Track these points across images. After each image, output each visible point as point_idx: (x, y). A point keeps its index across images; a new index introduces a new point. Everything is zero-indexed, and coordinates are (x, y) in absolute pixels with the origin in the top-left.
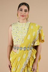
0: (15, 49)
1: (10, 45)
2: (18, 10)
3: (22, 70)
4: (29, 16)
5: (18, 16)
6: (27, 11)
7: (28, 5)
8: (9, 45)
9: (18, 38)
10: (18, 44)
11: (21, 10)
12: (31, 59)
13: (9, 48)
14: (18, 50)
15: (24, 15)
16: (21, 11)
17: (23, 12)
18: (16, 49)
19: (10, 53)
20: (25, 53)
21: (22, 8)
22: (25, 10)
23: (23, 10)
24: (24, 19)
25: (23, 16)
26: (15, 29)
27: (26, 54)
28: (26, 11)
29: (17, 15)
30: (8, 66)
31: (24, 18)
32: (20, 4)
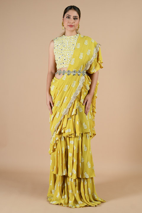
0: (59, 74)
1: (52, 72)
2: (64, 17)
3: (71, 104)
4: (80, 26)
5: (63, 26)
6: (77, 19)
7: (78, 9)
8: (50, 71)
9: (65, 58)
10: (65, 66)
11: (69, 17)
12: (83, 90)
13: (50, 76)
14: (63, 75)
15: (73, 24)
16: (67, 19)
17: (72, 20)
18: (62, 74)
19: (52, 81)
20: (76, 80)
21: (70, 15)
22: (74, 16)
23: (72, 17)
24: (72, 31)
25: (71, 26)
26: (60, 45)
27: (76, 82)
28: (75, 18)
29: (63, 24)
30: (48, 103)
31: (72, 29)
32: (66, 9)
